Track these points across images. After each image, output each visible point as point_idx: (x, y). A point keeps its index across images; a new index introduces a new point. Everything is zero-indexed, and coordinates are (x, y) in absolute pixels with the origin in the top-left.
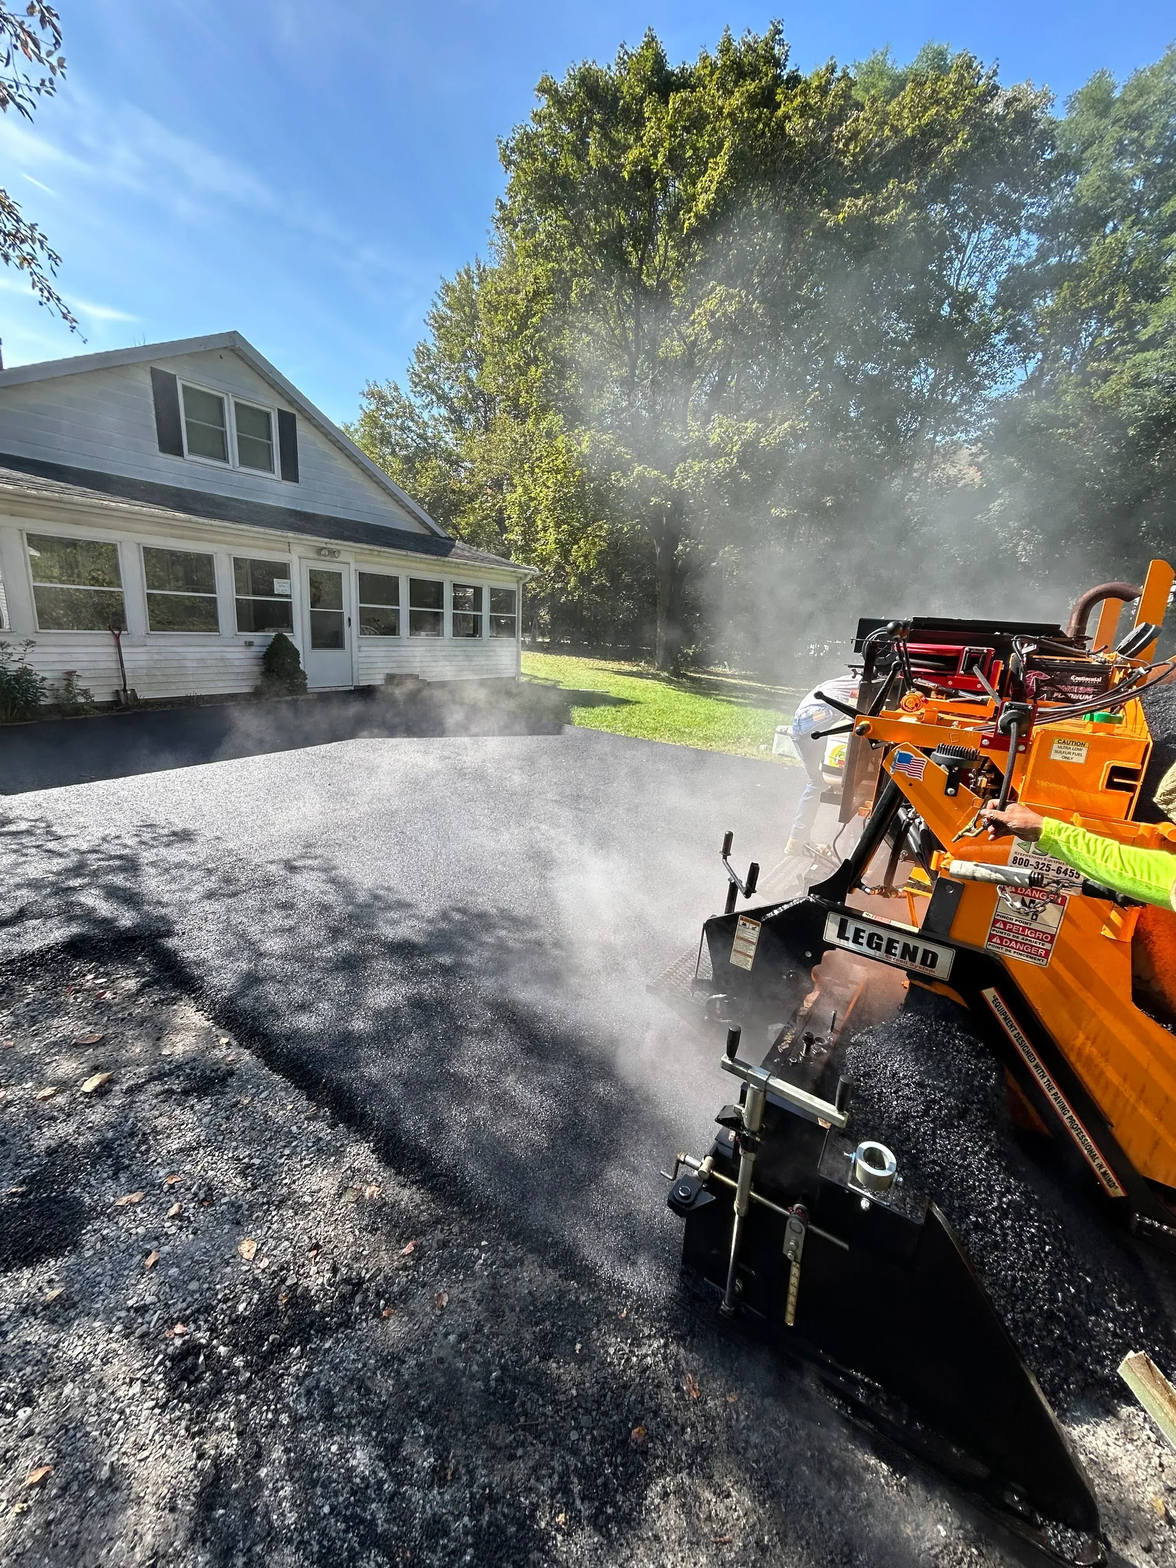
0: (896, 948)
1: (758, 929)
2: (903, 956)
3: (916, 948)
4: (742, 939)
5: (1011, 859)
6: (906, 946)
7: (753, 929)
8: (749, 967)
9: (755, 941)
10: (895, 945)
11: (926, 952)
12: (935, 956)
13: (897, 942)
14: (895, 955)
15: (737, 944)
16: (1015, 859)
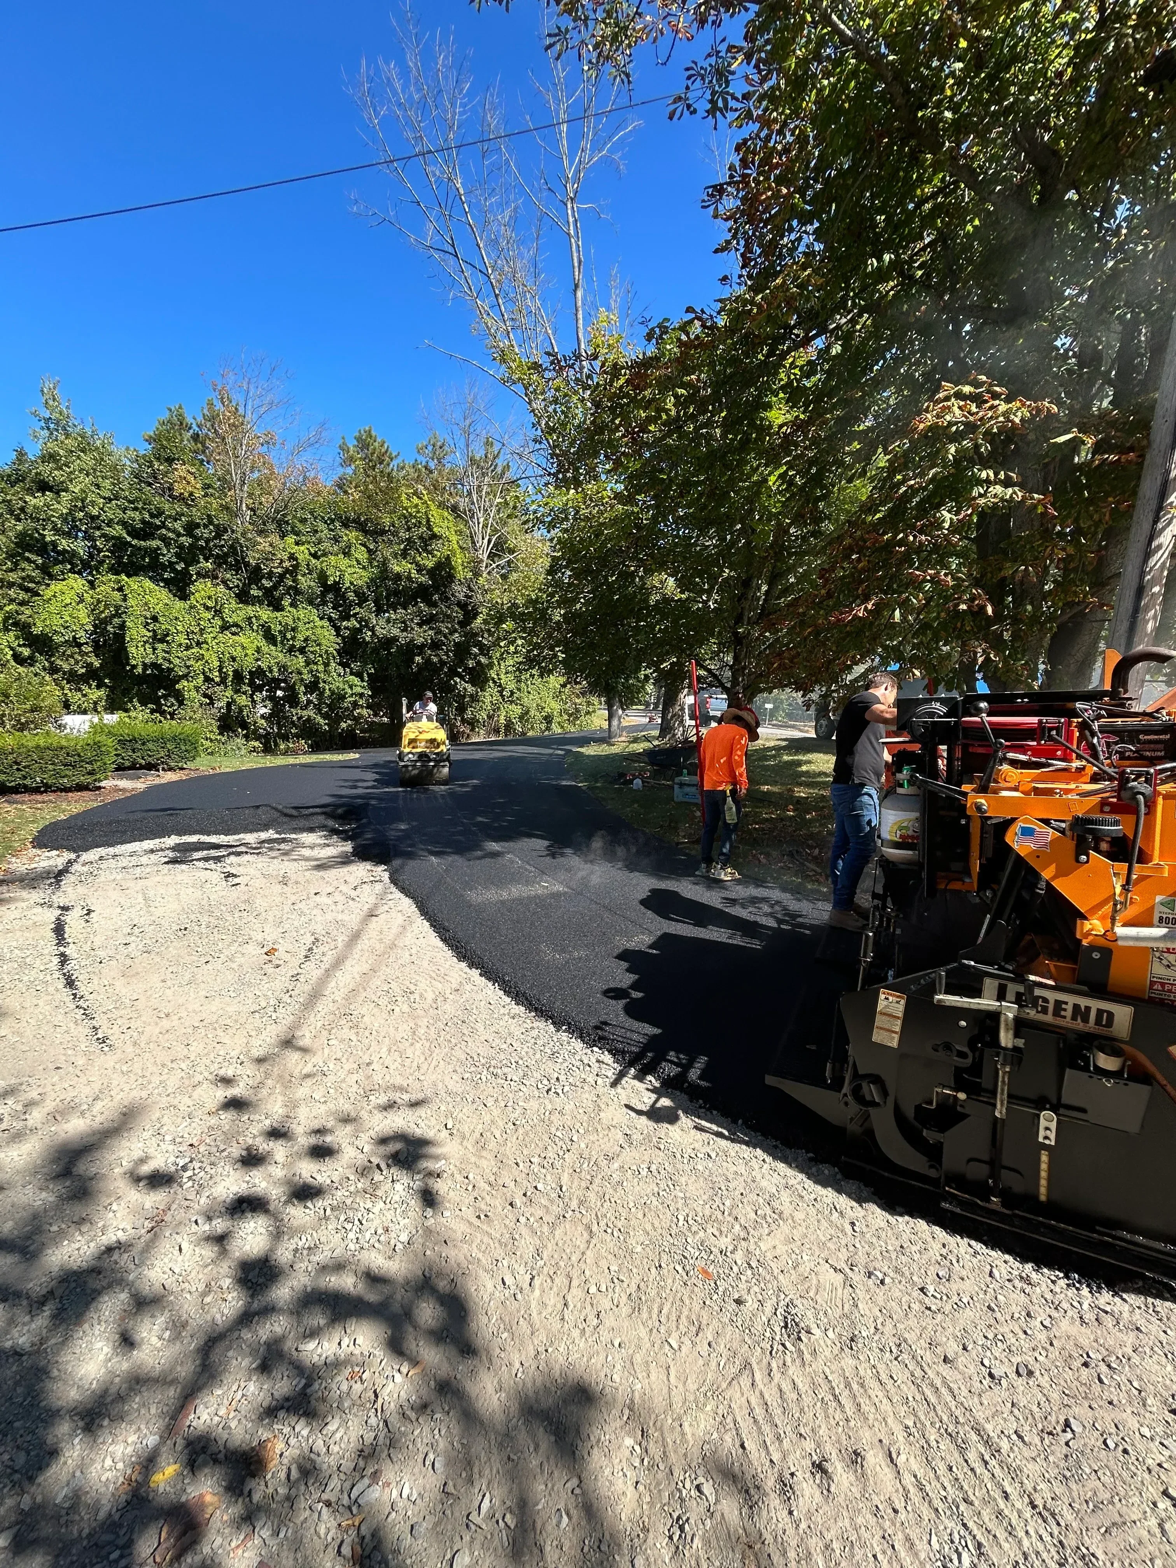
0: (1065, 1010)
1: (903, 1002)
2: (1074, 1018)
3: (1088, 1009)
4: (881, 1028)
5: (1156, 920)
6: (1076, 1007)
7: (898, 1002)
8: (895, 1044)
9: (900, 1015)
10: (1064, 1006)
11: (1100, 1012)
12: (1111, 1015)
13: (1066, 1003)
14: (1065, 1017)
15: (879, 1021)
16: (1161, 919)
